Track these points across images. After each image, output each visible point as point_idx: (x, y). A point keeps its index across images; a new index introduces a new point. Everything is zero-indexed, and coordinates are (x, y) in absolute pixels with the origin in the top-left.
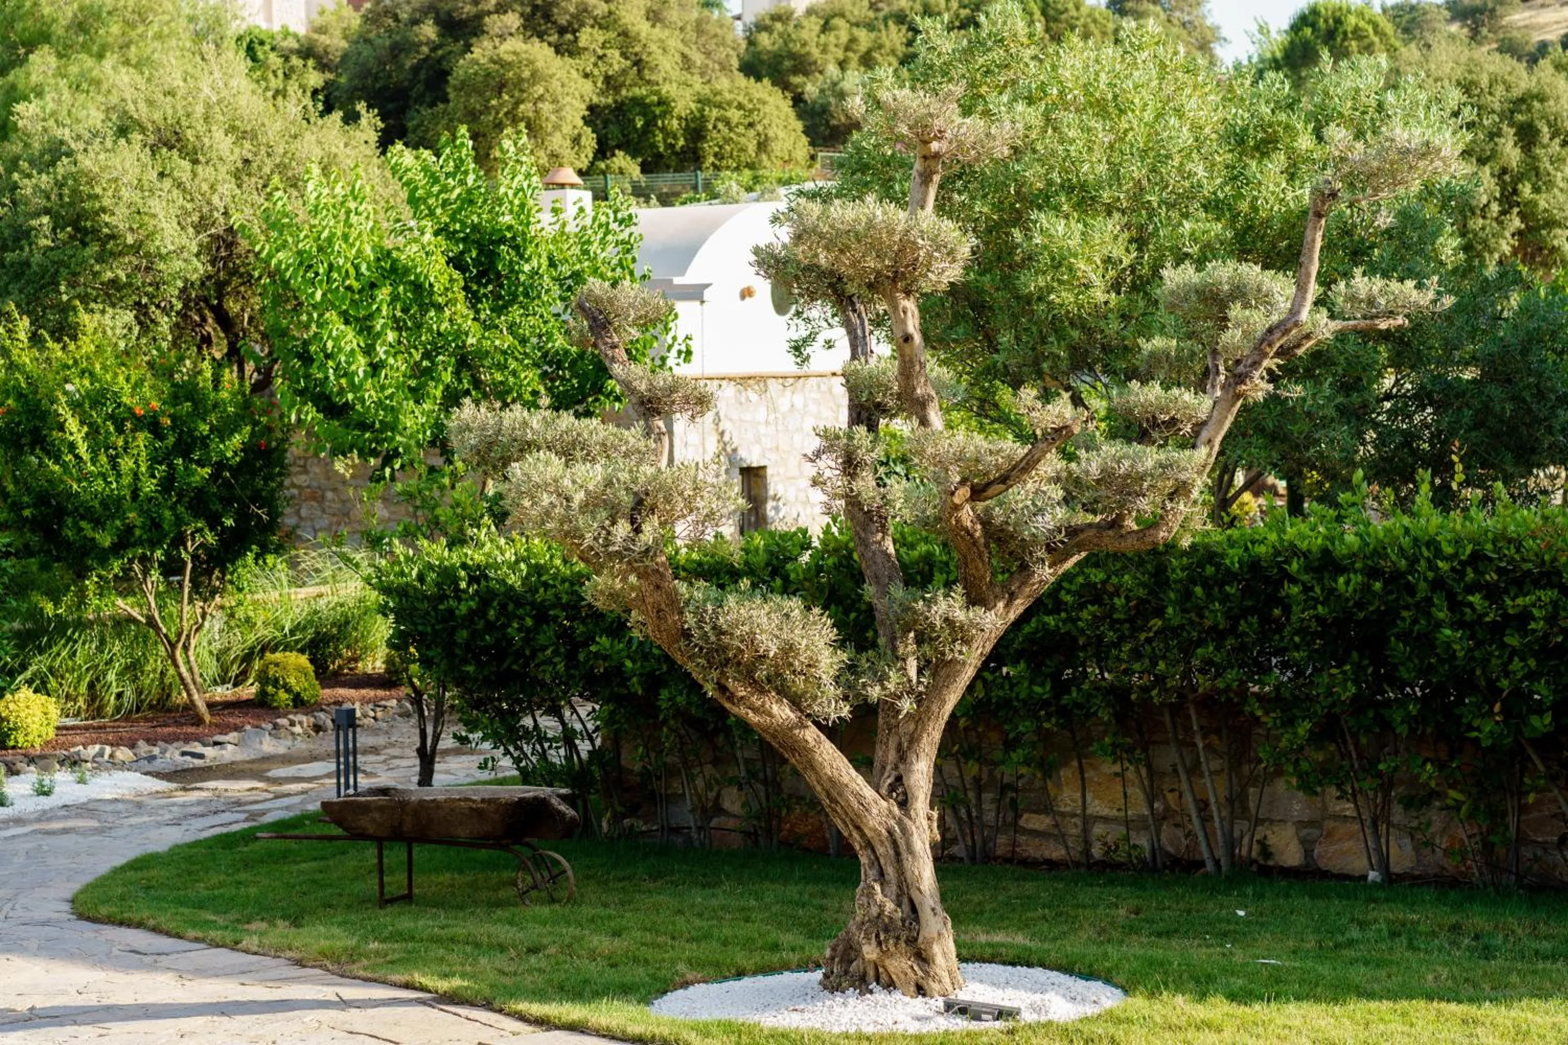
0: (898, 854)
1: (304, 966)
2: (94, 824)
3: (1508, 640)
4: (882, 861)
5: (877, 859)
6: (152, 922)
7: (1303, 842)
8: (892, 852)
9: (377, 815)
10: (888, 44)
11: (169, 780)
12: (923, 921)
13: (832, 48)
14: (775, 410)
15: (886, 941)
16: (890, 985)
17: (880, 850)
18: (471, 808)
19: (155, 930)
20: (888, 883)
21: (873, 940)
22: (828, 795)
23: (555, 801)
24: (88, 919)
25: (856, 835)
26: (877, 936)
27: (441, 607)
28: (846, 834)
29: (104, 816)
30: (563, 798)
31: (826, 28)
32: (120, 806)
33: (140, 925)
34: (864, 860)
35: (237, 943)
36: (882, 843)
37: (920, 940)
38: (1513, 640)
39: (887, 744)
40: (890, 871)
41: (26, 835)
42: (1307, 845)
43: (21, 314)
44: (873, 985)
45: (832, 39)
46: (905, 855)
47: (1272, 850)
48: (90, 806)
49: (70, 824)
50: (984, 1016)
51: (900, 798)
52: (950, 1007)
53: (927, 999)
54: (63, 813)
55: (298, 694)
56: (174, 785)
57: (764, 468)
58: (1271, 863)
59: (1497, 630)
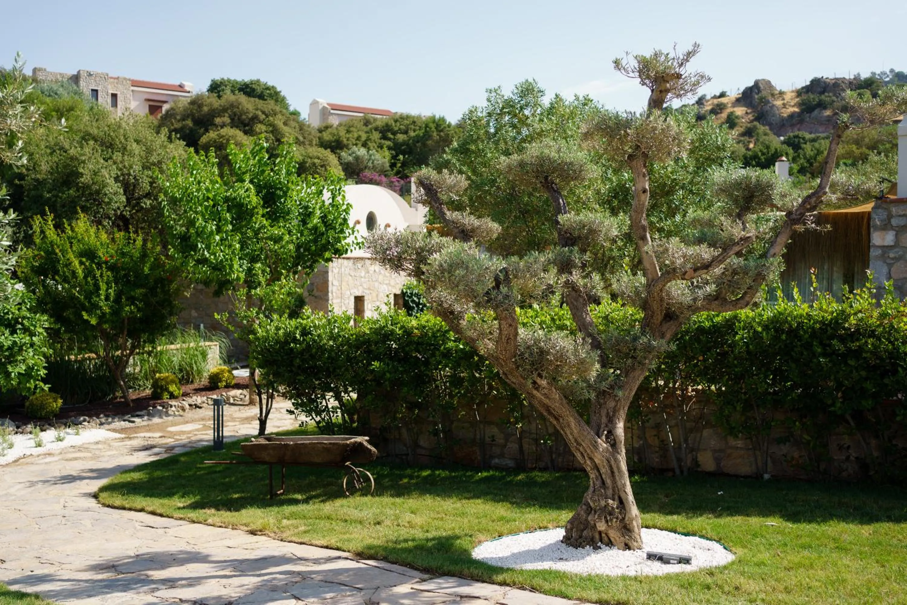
0: (612, 472)
1: (255, 535)
2: (89, 455)
3: (850, 362)
4: (604, 476)
5: (600, 475)
6: (150, 509)
7: (716, 459)
8: (609, 472)
9: (271, 452)
10: (373, 139)
11: (119, 433)
12: (627, 509)
13: (351, 139)
14: (368, 272)
15: (611, 520)
16: (610, 544)
17: (603, 471)
18: (323, 447)
19: (153, 513)
20: (608, 488)
21: (603, 520)
22: (576, 440)
23: (366, 444)
24: (108, 506)
25: (588, 462)
26: (605, 517)
27: (286, 348)
28: (582, 462)
29: (93, 452)
30: (366, 441)
31: (348, 132)
32: (100, 446)
33: (142, 510)
34: (592, 476)
35: (205, 521)
36: (604, 466)
37: (626, 519)
38: (852, 362)
39: (600, 413)
40: (609, 482)
41: (56, 461)
42: (718, 460)
43: (50, 213)
44: (599, 544)
45: (351, 135)
46: (617, 474)
47: (700, 463)
48: (85, 446)
49: (78, 455)
50: (671, 561)
51: (612, 442)
52: (651, 556)
53: (632, 551)
54: (71, 450)
55: (172, 393)
56: (123, 436)
57: (363, 297)
58: (699, 469)
59: (845, 356)
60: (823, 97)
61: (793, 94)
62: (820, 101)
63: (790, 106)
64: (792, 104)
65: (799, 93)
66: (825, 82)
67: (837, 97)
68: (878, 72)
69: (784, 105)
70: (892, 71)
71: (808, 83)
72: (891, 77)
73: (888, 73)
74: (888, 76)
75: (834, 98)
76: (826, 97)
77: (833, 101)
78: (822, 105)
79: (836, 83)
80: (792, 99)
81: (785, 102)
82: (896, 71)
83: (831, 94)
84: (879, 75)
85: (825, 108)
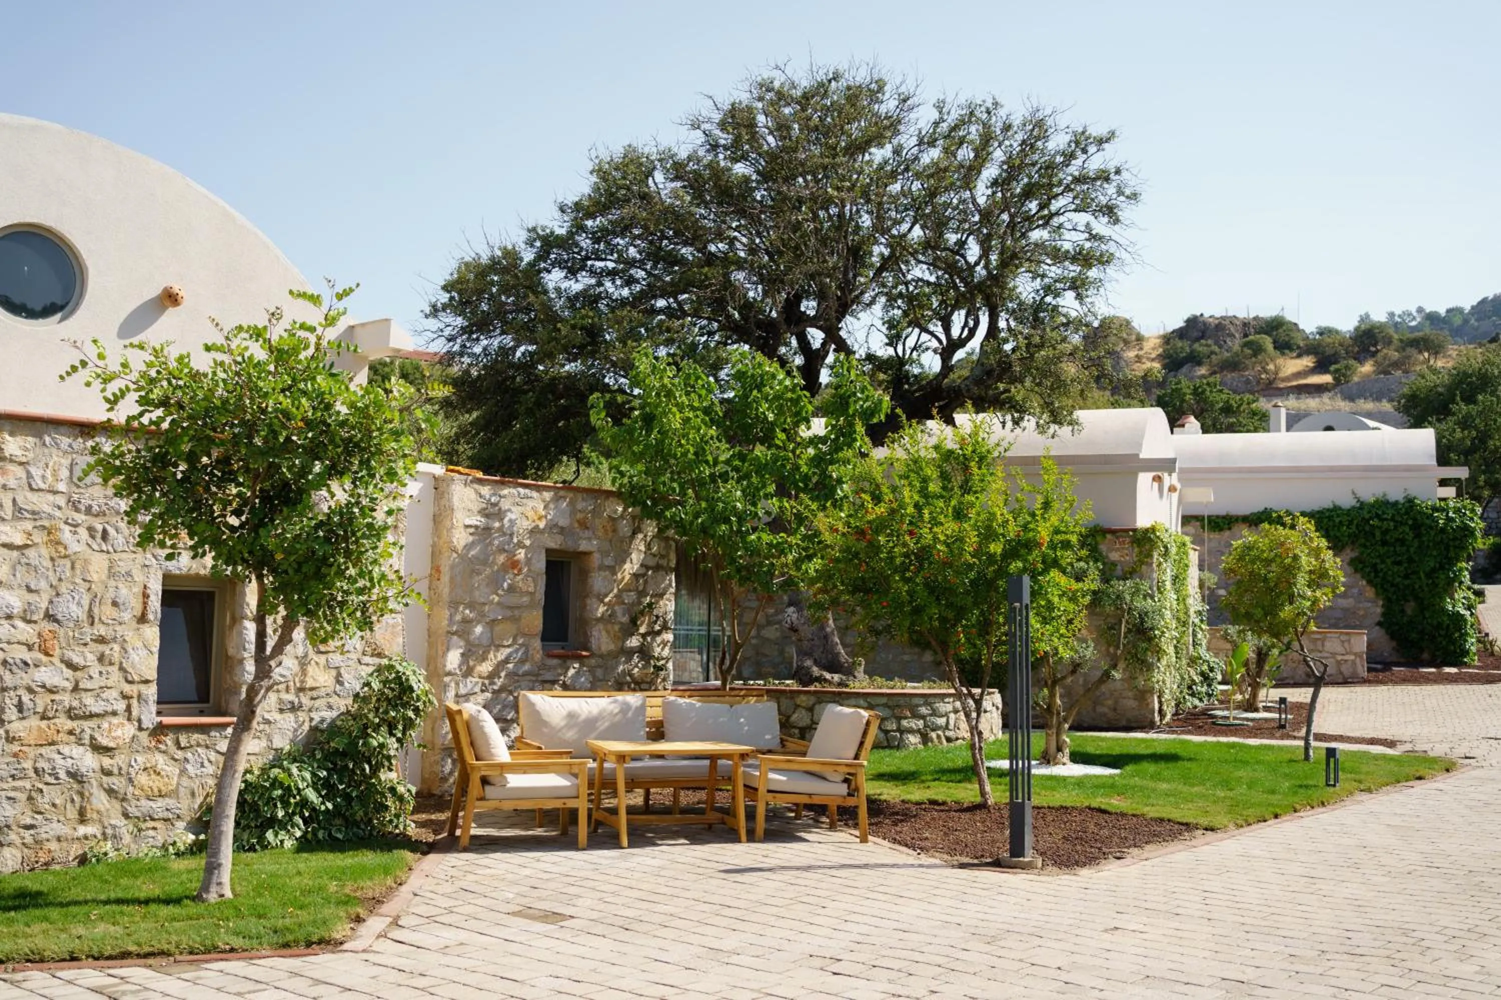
60: (1196, 346)
61: (1158, 341)
62: (1192, 352)
63: (1148, 359)
64: (1153, 356)
65: (1167, 339)
66: (1204, 323)
67: (1220, 347)
68: (1398, 312)
69: (1139, 359)
70: (1420, 310)
71: (1181, 324)
72: (1419, 319)
73: (1415, 314)
74: (1414, 319)
75: (1216, 348)
76: (1201, 345)
77: (1213, 353)
78: (1195, 360)
79: (1220, 323)
80: (1153, 349)
81: (1141, 353)
82: (1428, 311)
83: (1210, 342)
84: (1399, 316)
85: (1199, 363)
